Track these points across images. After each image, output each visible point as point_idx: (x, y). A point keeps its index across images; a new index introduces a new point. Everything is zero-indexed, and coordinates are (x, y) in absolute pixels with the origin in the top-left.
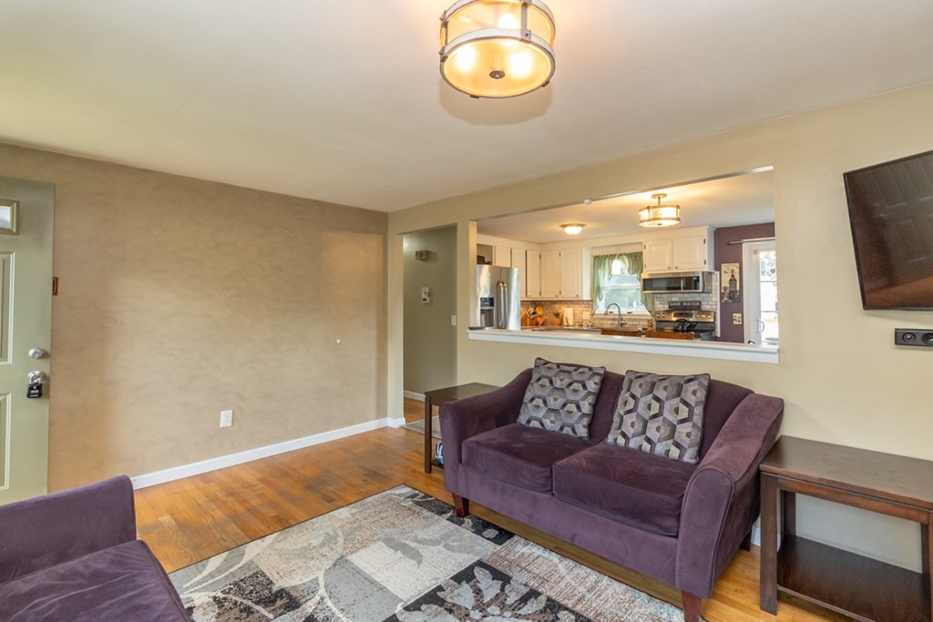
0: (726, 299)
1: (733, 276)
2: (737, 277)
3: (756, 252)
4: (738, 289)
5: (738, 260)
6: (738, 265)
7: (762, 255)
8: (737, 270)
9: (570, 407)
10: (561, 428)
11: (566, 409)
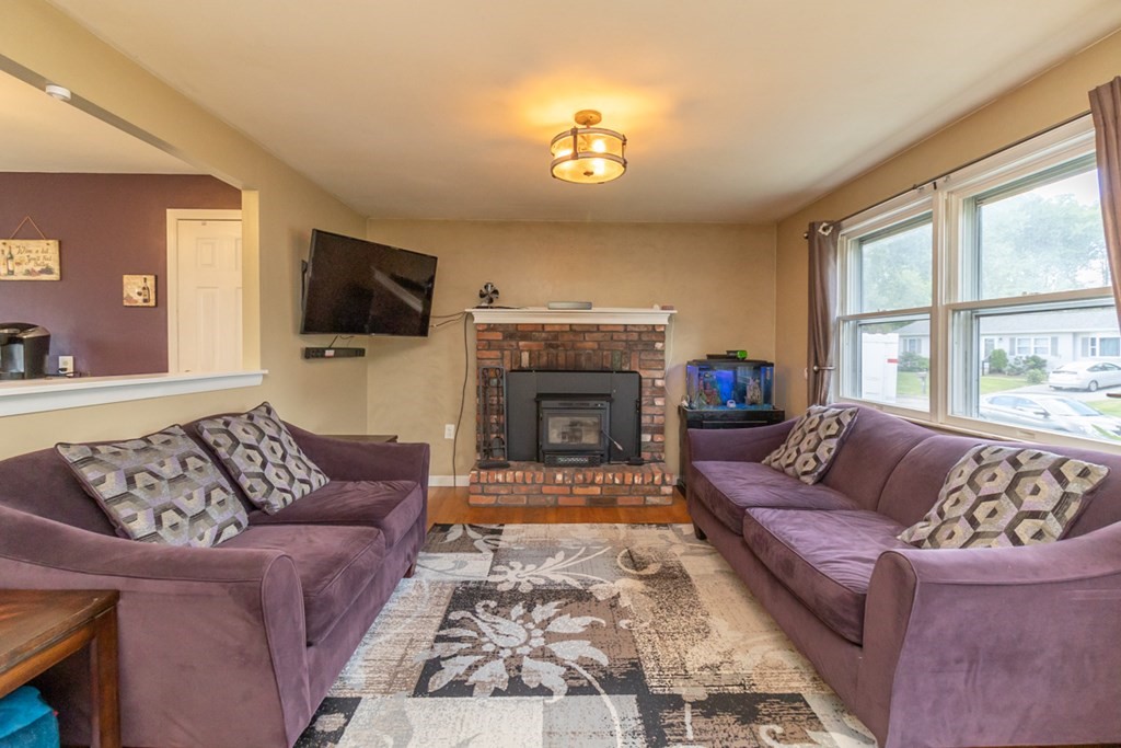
9: (217, 495)
10: (218, 536)
11: (214, 502)
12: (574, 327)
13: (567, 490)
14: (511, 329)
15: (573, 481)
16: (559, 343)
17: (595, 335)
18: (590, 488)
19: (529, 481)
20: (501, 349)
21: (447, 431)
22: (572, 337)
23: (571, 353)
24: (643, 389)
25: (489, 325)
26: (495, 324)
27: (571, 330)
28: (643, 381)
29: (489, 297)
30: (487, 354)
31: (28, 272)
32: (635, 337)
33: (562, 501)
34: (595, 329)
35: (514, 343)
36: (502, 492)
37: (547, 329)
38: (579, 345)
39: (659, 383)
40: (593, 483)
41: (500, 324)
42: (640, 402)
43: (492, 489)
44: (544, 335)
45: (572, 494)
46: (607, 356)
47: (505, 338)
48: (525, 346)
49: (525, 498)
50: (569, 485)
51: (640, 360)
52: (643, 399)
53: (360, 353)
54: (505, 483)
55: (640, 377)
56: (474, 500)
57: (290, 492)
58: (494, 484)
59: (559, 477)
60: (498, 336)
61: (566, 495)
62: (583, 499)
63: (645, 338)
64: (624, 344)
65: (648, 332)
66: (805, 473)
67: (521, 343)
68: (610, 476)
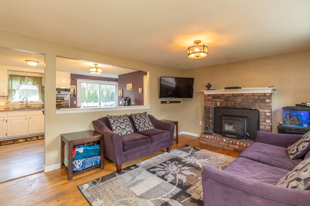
0: (72, 96)
1: (74, 89)
2: (76, 90)
3: (80, 83)
4: (76, 93)
5: (76, 85)
6: (76, 86)
7: (82, 84)
8: (76, 88)
9: (128, 126)
10: (127, 133)
11: (127, 127)
12: (234, 95)
13: (227, 145)
14: (214, 96)
15: (229, 142)
16: (229, 100)
17: (241, 97)
18: (235, 146)
19: (215, 140)
20: (212, 101)
21: (200, 123)
22: (233, 98)
23: (233, 103)
24: (260, 116)
25: (208, 95)
26: (210, 95)
27: (233, 96)
28: (260, 113)
29: (209, 87)
30: (208, 103)
31: (130, 89)
32: (257, 97)
33: (225, 147)
34: (241, 95)
35: (215, 100)
36: (208, 141)
37: (225, 95)
38: (236, 100)
39: (268, 114)
40: (236, 144)
41: (211, 94)
42: (259, 120)
43: (205, 139)
44: (224, 97)
45: (228, 146)
46: (246, 104)
47: (213, 98)
48: (218, 100)
49: (214, 144)
50: (228, 143)
51: (259, 105)
52: (260, 119)
53: (179, 102)
54: (209, 139)
55: (259, 112)
56: (201, 142)
57: (143, 129)
58: (206, 138)
59: (224, 140)
60: (211, 98)
61: (227, 146)
62: (233, 149)
63: (261, 98)
64: (252, 100)
65: (262, 96)
66: (291, 154)
67: (217, 100)
68: (242, 143)
